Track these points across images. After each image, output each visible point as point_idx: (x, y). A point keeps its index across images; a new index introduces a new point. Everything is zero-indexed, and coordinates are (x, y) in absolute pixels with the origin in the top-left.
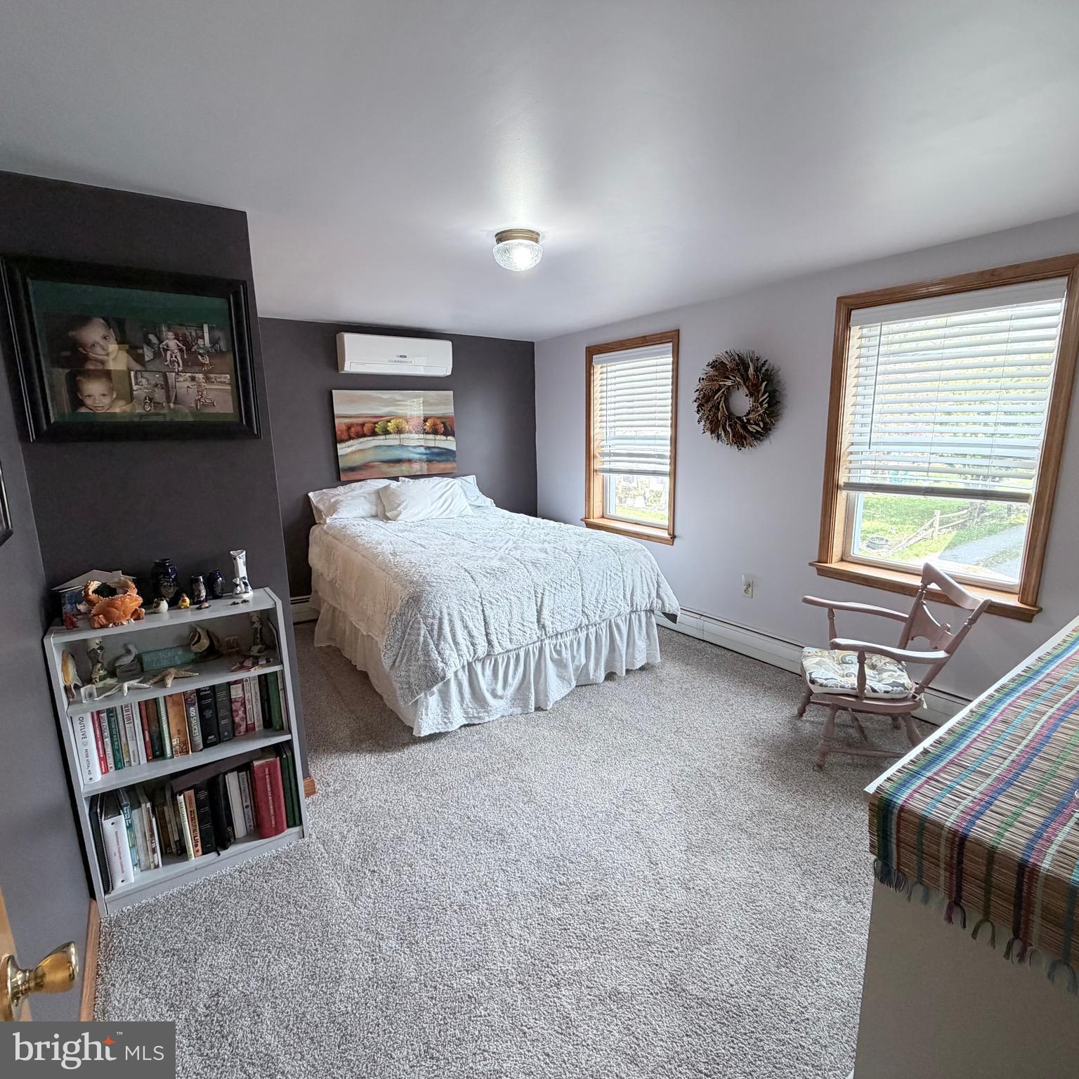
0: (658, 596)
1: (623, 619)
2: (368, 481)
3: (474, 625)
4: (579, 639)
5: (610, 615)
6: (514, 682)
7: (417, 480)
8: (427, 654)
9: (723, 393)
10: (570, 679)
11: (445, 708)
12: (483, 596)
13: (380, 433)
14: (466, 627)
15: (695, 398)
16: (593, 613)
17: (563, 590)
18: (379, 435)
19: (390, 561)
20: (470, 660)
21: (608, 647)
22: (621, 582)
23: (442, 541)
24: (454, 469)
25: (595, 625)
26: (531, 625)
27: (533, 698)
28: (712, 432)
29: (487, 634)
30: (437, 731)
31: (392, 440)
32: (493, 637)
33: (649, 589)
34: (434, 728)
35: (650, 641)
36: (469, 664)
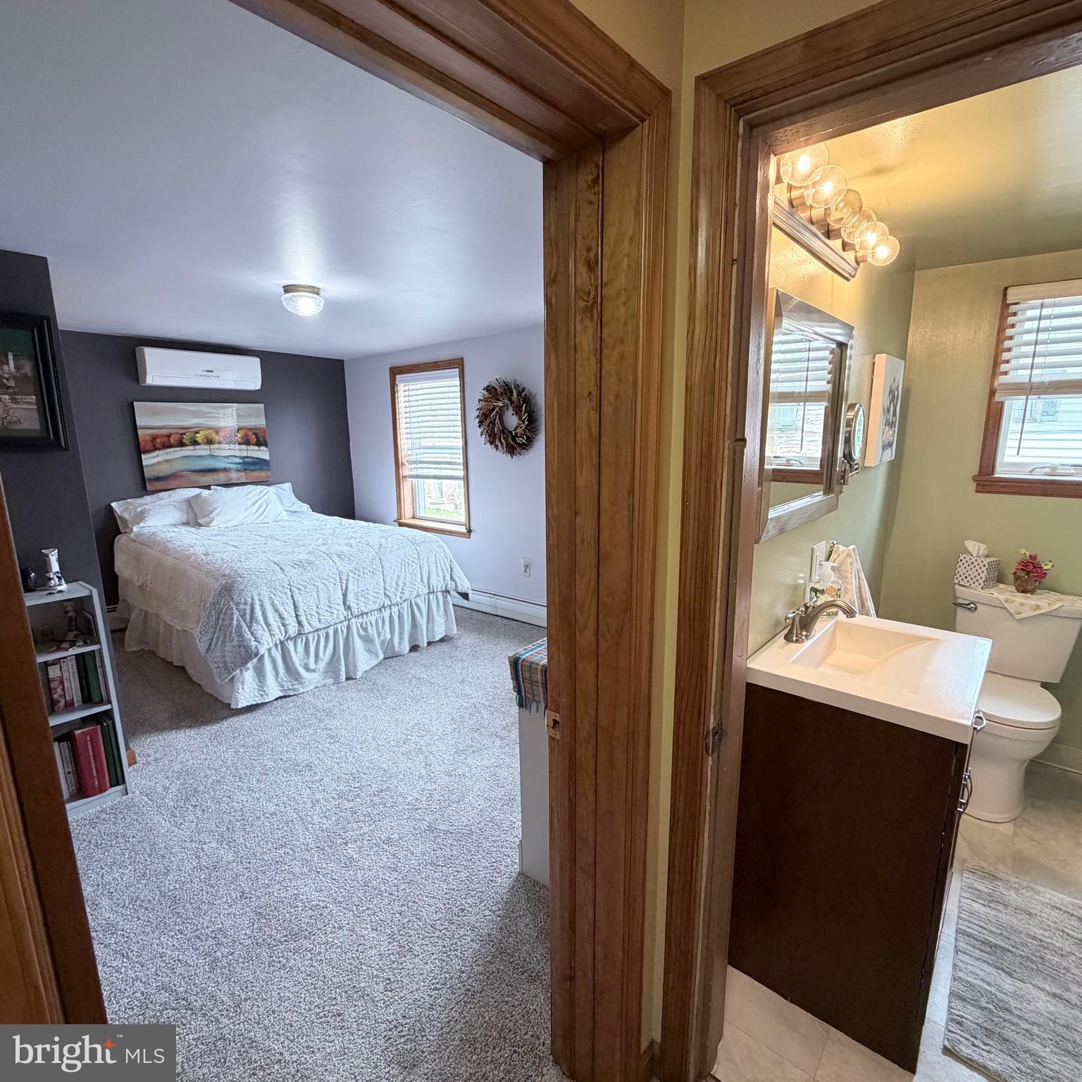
0: (452, 578)
1: (423, 599)
2: (178, 490)
3: (285, 609)
4: (383, 618)
5: (410, 596)
6: (325, 657)
7: (230, 489)
8: (241, 635)
9: (497, 412)
10: (377, 652)
11: (261, 682)
12: (292, 584)
13: (189, 444)
14: (277, 611)
15: (476, 416)
16: (394, 596)
17: (366, 576)
18: (187, 445)
19: (202, 559)
20: (282, 639)
21: (410, 623)
22: (418, 568)
23: (255, 542)
24: (268, 477)
25: (398, 605)
26: (337, 607)
27: (343, 669)
28: (491, 443)
29: (297, 616)
30: (254, 703)
31: (203, 450)
32: (303, 618)
33: (443, 573)
34: (251, 700)
35: (447, 617)
36: (282, 643)
